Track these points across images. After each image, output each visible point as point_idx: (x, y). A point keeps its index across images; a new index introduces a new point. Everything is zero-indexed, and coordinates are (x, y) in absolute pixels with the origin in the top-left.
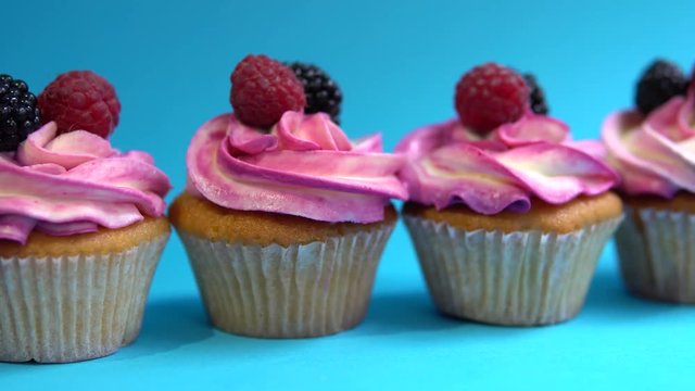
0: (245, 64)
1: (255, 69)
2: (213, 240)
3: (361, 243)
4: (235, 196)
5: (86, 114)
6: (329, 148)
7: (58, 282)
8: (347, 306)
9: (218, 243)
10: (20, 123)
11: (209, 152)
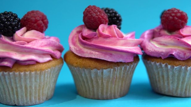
0: (88, 8)
1: (91, 10)
2: (76, 67)
3: (125, 69)
4: (83, 52)
5: (35, 25)
6: (115, 37)
7: (23, 80)
8: (121, 89)
9: (78, 68)
10: (13, 28)
11: (76, 37)
